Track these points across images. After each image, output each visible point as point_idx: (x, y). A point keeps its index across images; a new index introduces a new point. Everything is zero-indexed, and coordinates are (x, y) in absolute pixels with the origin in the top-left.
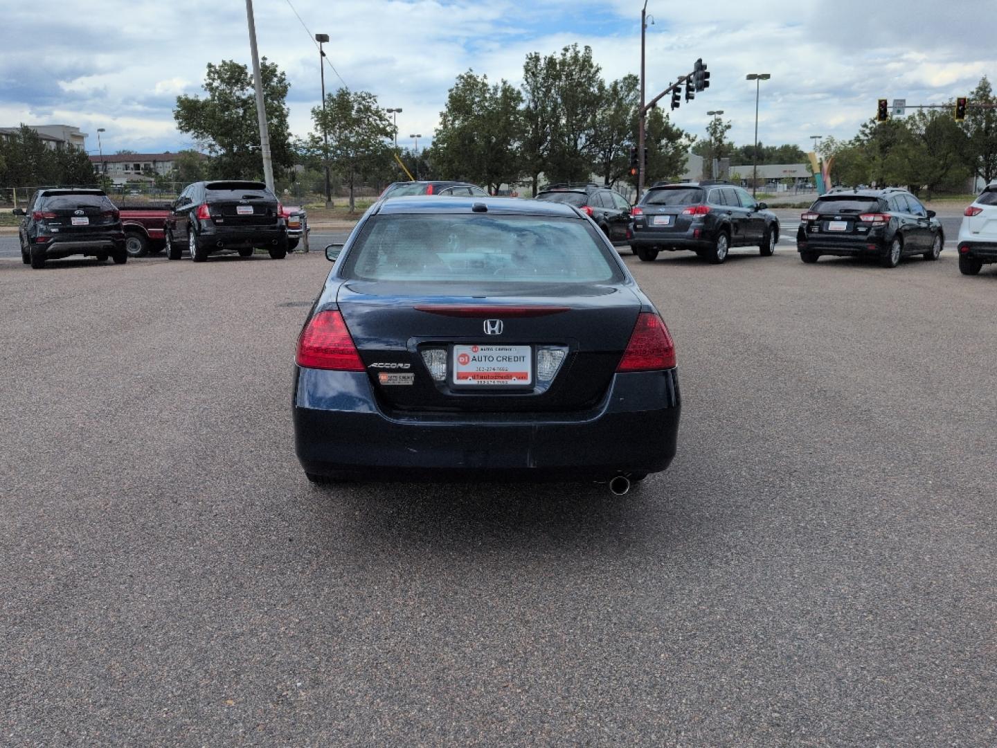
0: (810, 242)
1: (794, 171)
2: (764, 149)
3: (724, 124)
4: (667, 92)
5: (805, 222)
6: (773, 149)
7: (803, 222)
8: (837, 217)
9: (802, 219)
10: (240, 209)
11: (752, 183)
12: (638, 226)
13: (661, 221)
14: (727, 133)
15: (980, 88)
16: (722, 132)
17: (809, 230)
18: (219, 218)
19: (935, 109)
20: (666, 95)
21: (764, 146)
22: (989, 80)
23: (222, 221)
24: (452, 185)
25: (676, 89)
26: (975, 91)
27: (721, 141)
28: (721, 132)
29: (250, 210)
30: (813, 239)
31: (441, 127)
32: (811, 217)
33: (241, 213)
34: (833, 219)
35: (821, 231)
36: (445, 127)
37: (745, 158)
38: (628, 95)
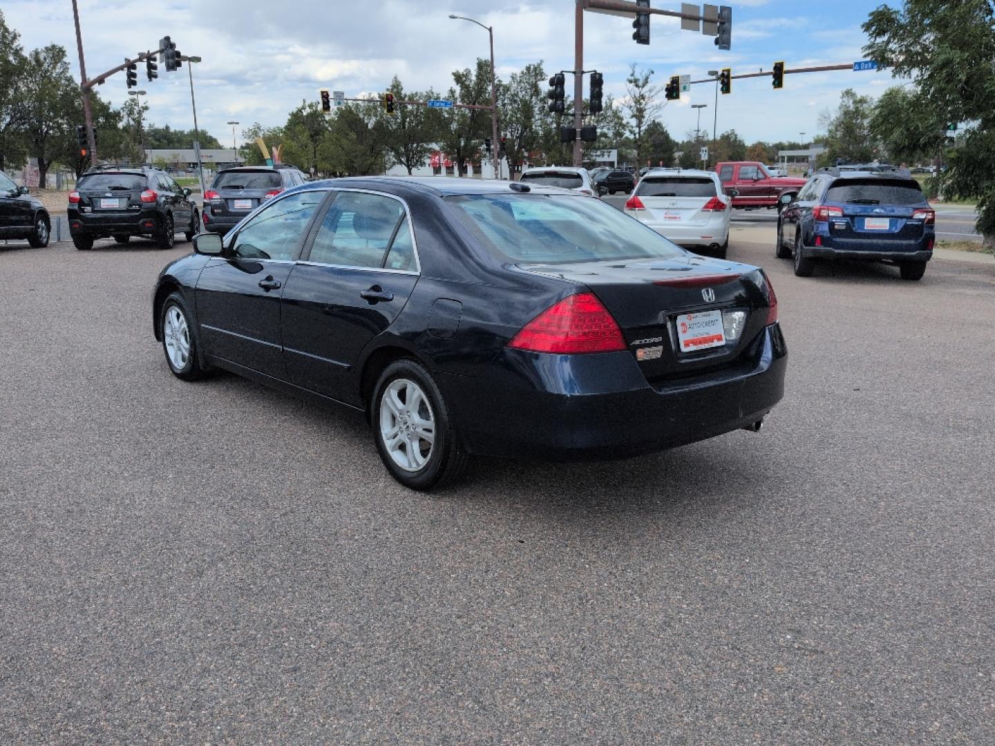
1: (211, 156)
2: (172, 134)
3: (140, 105)
4: (121, 68)
6: (182, 132)
11: (171, 168)
14: (145, 114)
15: (394, 87)
16: (140, 113)
19: (358, 102)
20: (120, 72)
21: (172, 130)
22: (400, 79)
25: (131, 66)
26: (390, 88)
27: (139, 123)
28: (138, 114)
37: (154, 142)
38: (54, 68)
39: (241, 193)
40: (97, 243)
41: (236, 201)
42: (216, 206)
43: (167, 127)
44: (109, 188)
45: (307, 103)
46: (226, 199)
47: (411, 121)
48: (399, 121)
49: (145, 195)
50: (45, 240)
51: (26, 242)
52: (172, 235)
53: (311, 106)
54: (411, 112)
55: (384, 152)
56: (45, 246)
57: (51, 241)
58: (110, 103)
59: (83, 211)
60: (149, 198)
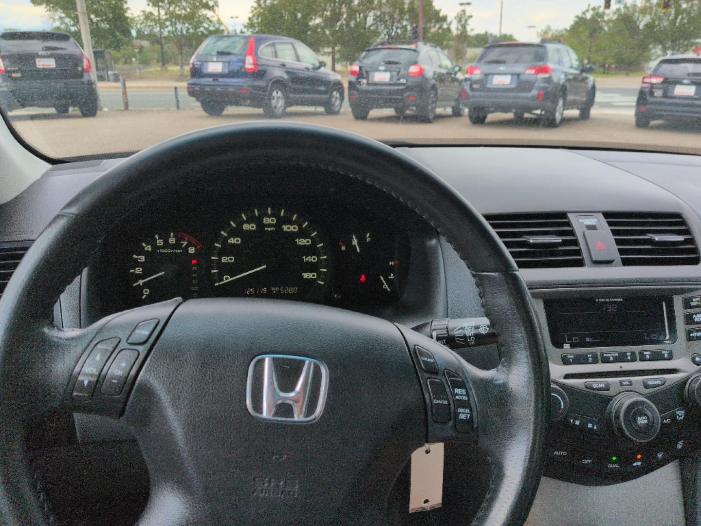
0: (653, 107)
5: (646, 85)
7: (644, 85)
8: (685, 81)
9: (644, 82)
10: (39, 62)
12: (474, 86)
13: (502, 80)
17: (652, 94)
18: (14, 72)
23: (19, 75)
24: (275, 39)
29: (51, 63)
30: (655, 103)
31: (256, 5)
32: (654, 80)
33: (41, 67)
34: (681, 83)
35: (665, 95)
36: (259, 5)
39: (502, 68)
40: (374, 113)
41: (496, 77)
42: (476, 82)
43: (486, 33)
44: (384, 62)
45: (592, 6)
46: (487, 75)
47: (683, 18)
48: (671, 18)
49: (413, 69)
50: (337, 108)
51: (321, 109)
52: (434, 109)
53: (594, 9)
54: (685, 10)
55: (651, 46)
56: (336, 113)
57: (342, 110)
58: (440, 10)
59: (359, 83)
60: (416, 73)
